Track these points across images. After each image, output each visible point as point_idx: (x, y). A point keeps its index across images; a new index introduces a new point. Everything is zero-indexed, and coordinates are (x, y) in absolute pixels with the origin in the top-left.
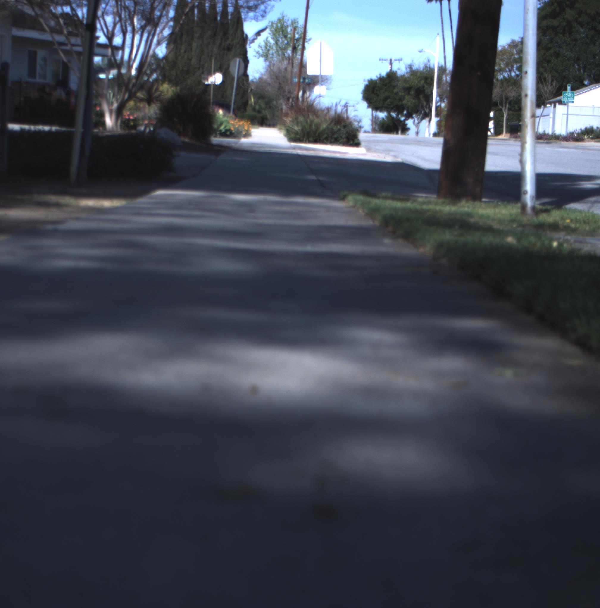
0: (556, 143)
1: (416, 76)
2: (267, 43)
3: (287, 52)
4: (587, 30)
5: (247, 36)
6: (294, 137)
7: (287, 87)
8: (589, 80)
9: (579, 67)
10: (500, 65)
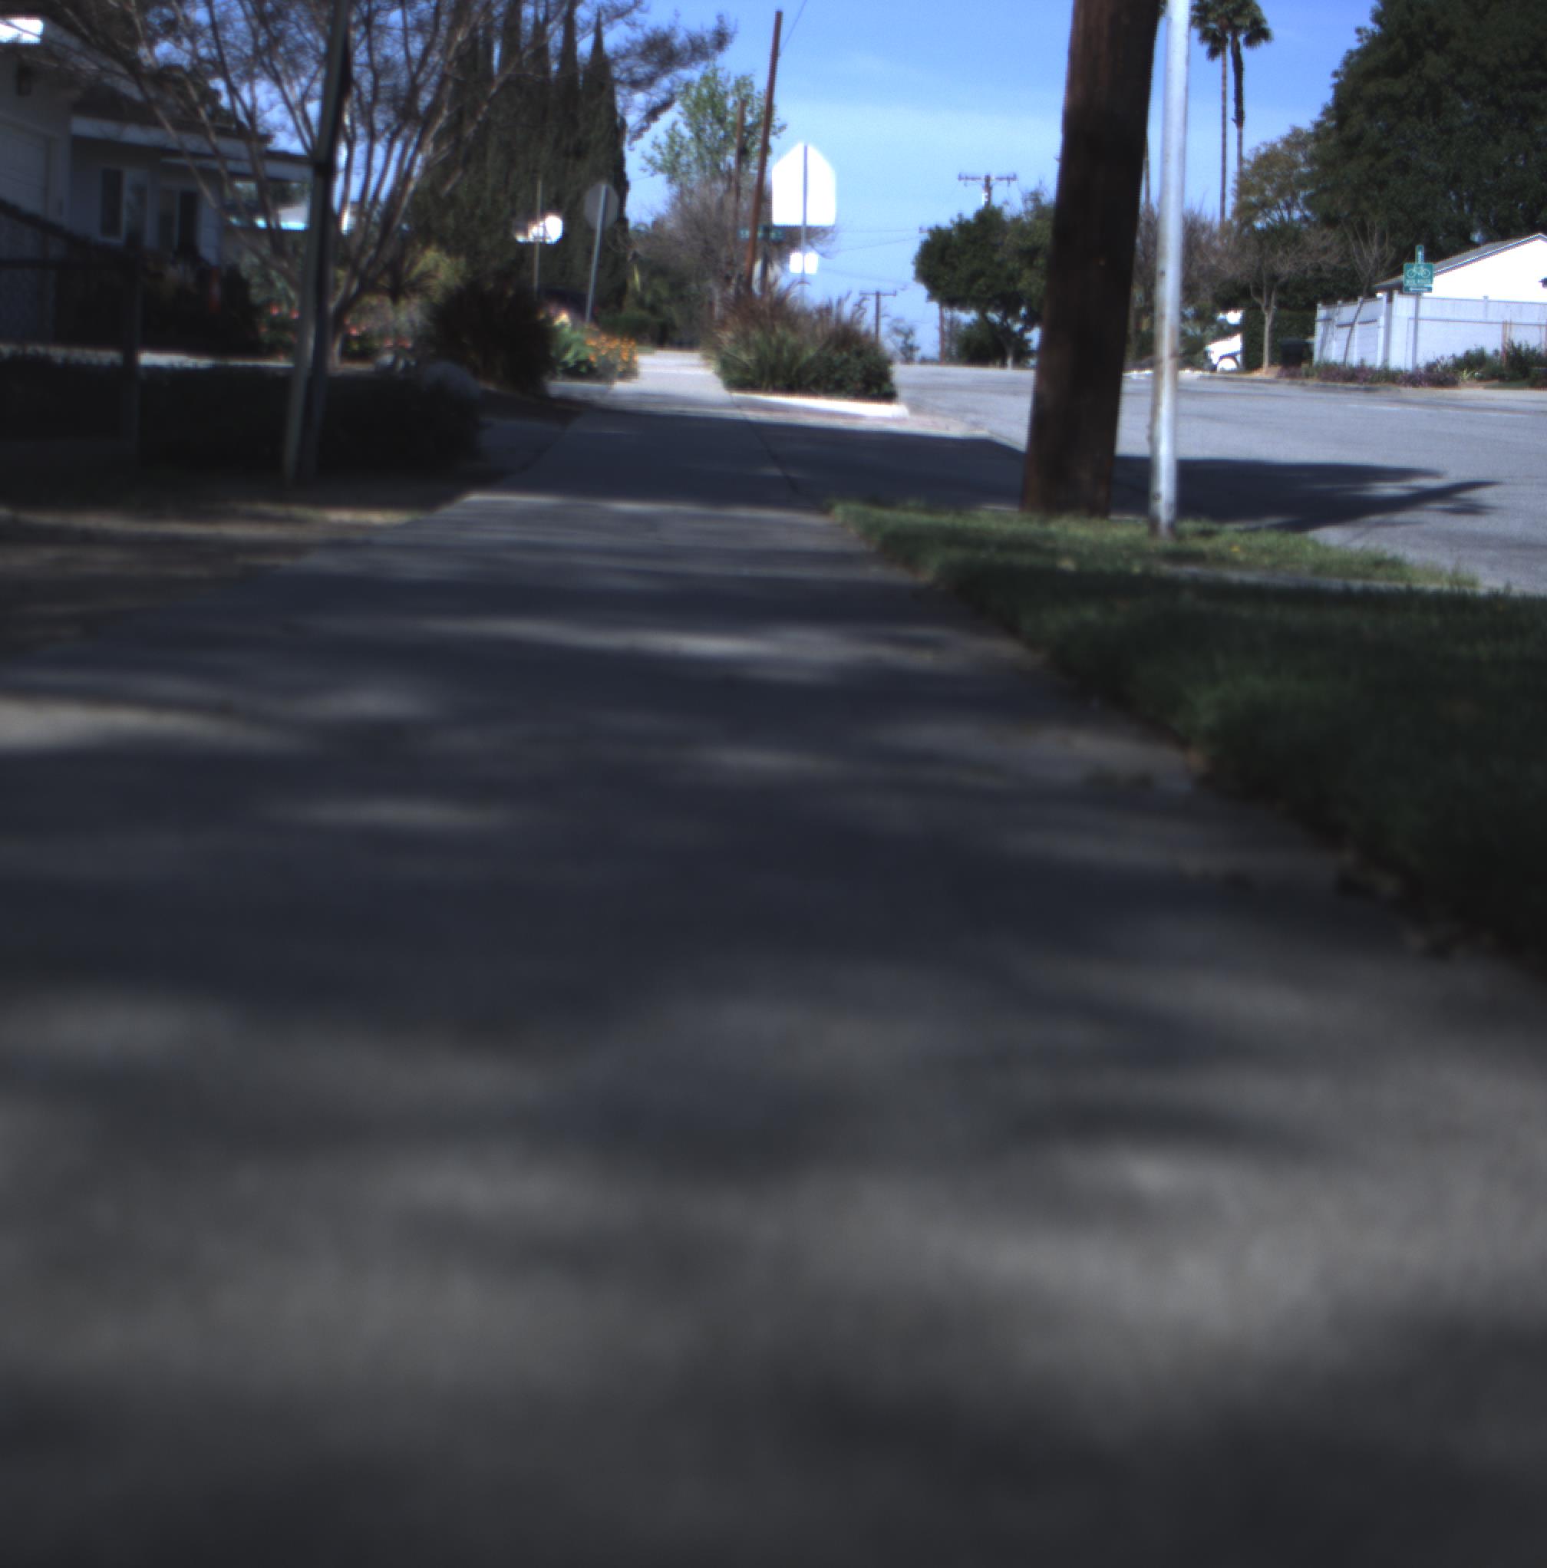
0: (1388, 390)
2: (673, 134)
3: (724, 160)
4: (1479, 106)
5: (623, 121)
6: (739, 378)
7: (724, 250)
8: (1484, 232)
9: (1460, 198)
10: (1262, 191)
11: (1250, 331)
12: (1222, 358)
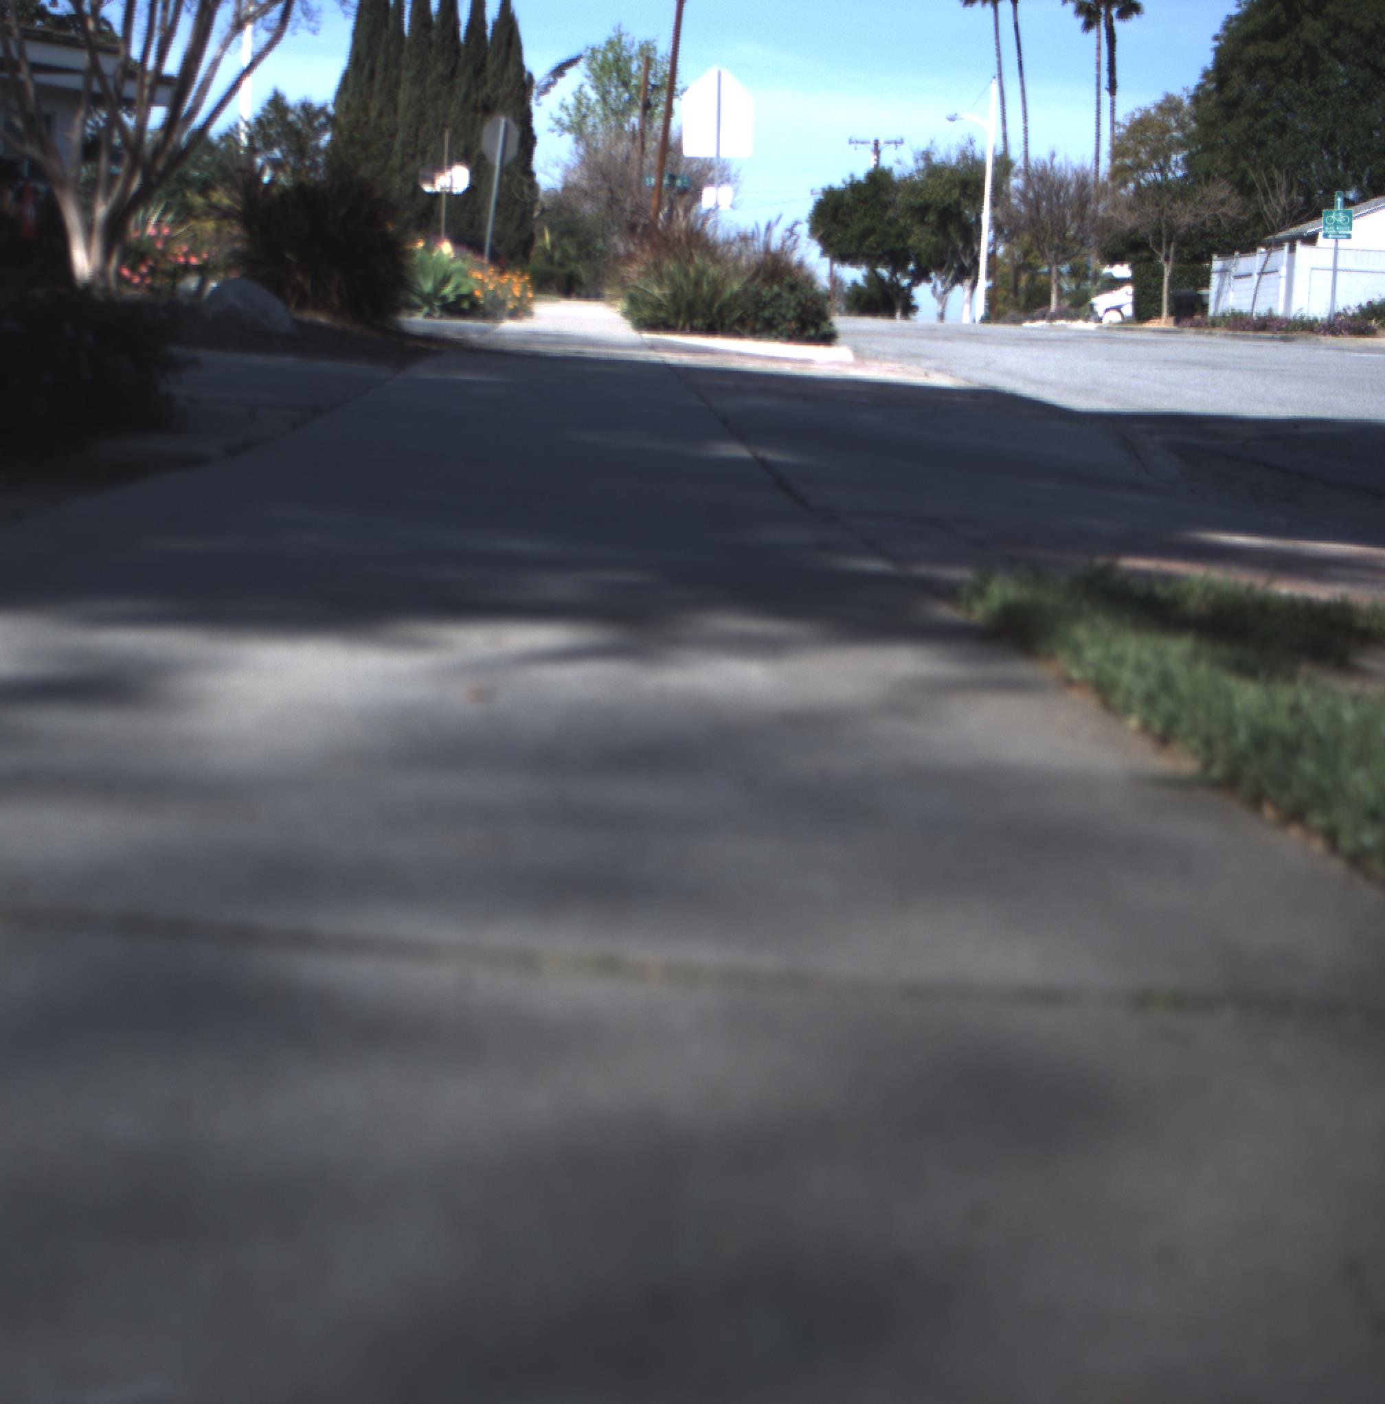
0: (1307, 339)
1: (941, 177)
2: (580, 98)
3: (628, 122)
4: (1354, 69)
5: (530, 76)
6: (649, 317)
7: (629, 199)
8: (1358, 190)
9: (1334, 157)
10: (1137, 154)
11: (1143, 283)
12: (1107, 310)
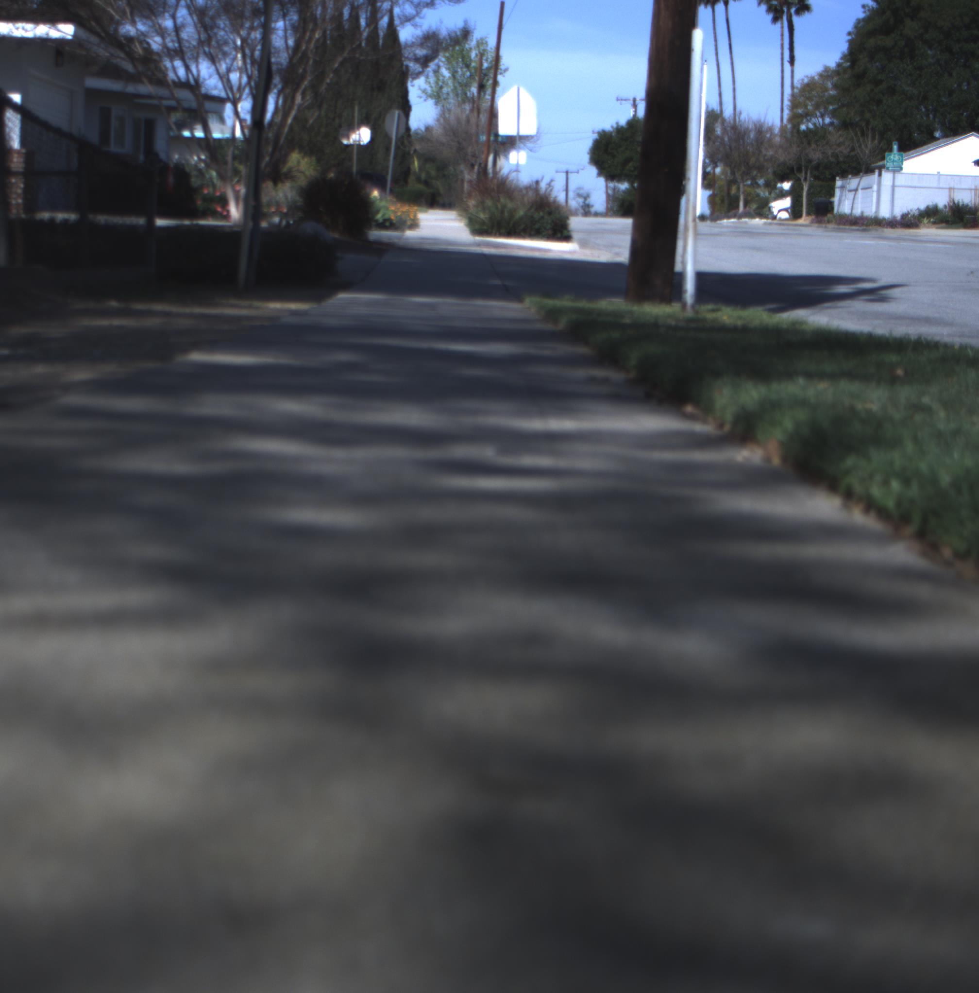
0: (877, 231)
2: (438, 75)
3: (470, 91)
4: (939, 52)
5: (407, 68)
6: (479, 228)
7: (470, 148)
8: (942, 131)
9: (927, 110)
10: (806, 106)
11: (795, 193)
12: (780, 211)
